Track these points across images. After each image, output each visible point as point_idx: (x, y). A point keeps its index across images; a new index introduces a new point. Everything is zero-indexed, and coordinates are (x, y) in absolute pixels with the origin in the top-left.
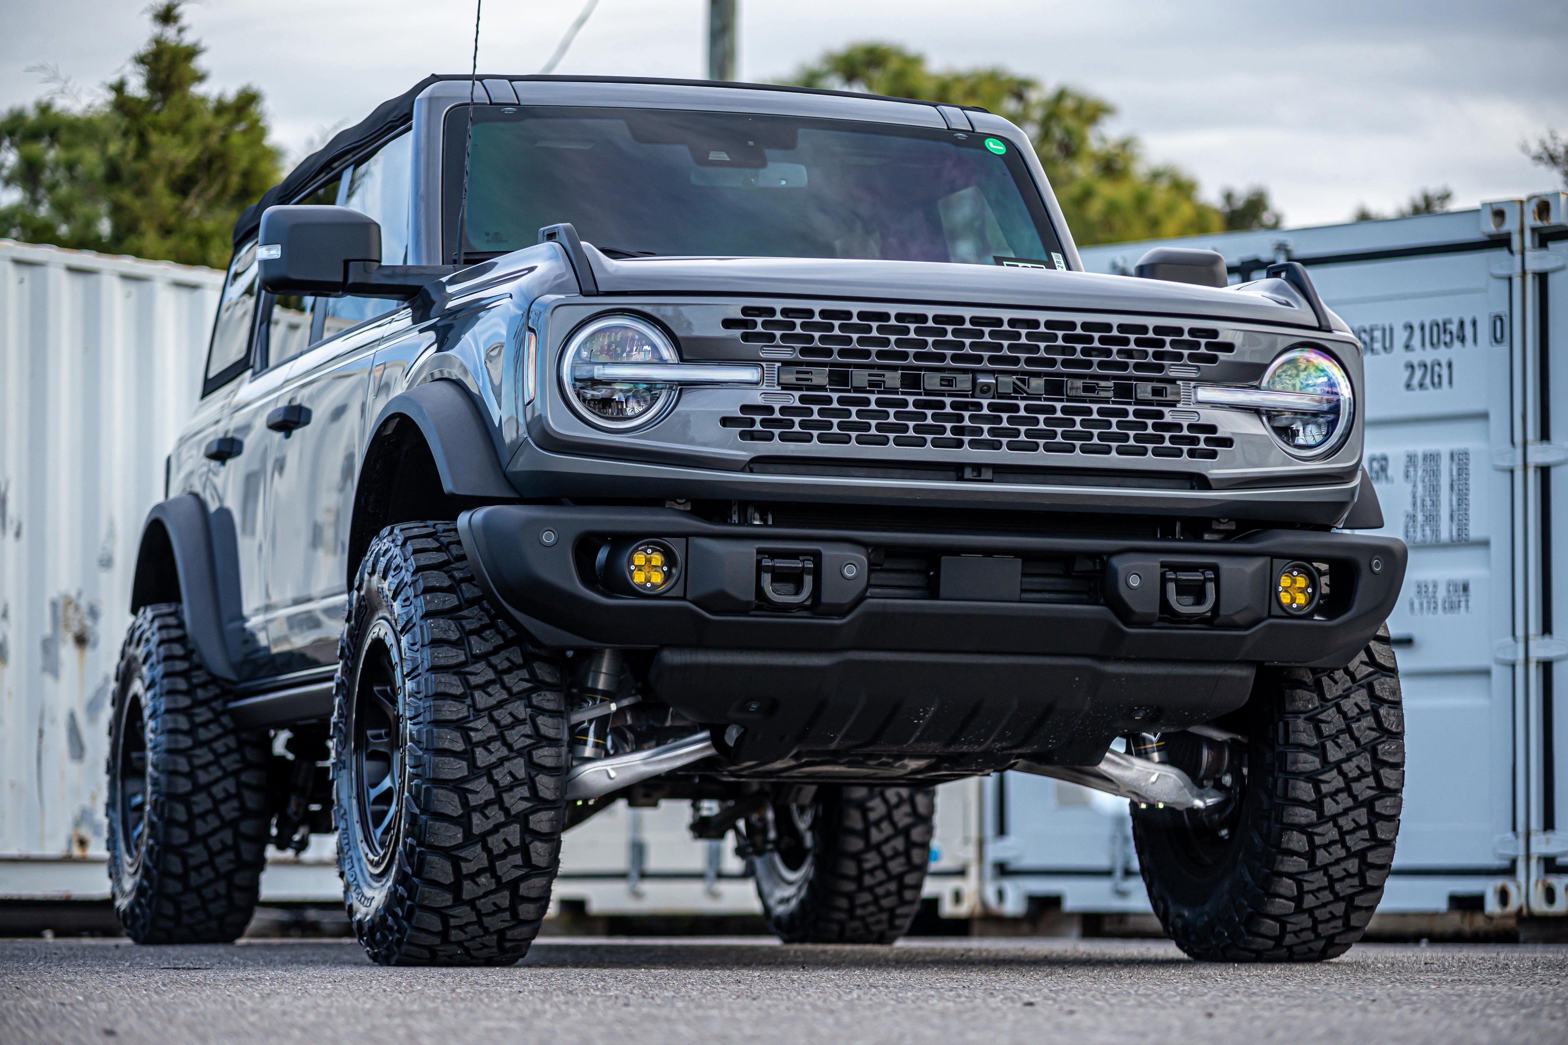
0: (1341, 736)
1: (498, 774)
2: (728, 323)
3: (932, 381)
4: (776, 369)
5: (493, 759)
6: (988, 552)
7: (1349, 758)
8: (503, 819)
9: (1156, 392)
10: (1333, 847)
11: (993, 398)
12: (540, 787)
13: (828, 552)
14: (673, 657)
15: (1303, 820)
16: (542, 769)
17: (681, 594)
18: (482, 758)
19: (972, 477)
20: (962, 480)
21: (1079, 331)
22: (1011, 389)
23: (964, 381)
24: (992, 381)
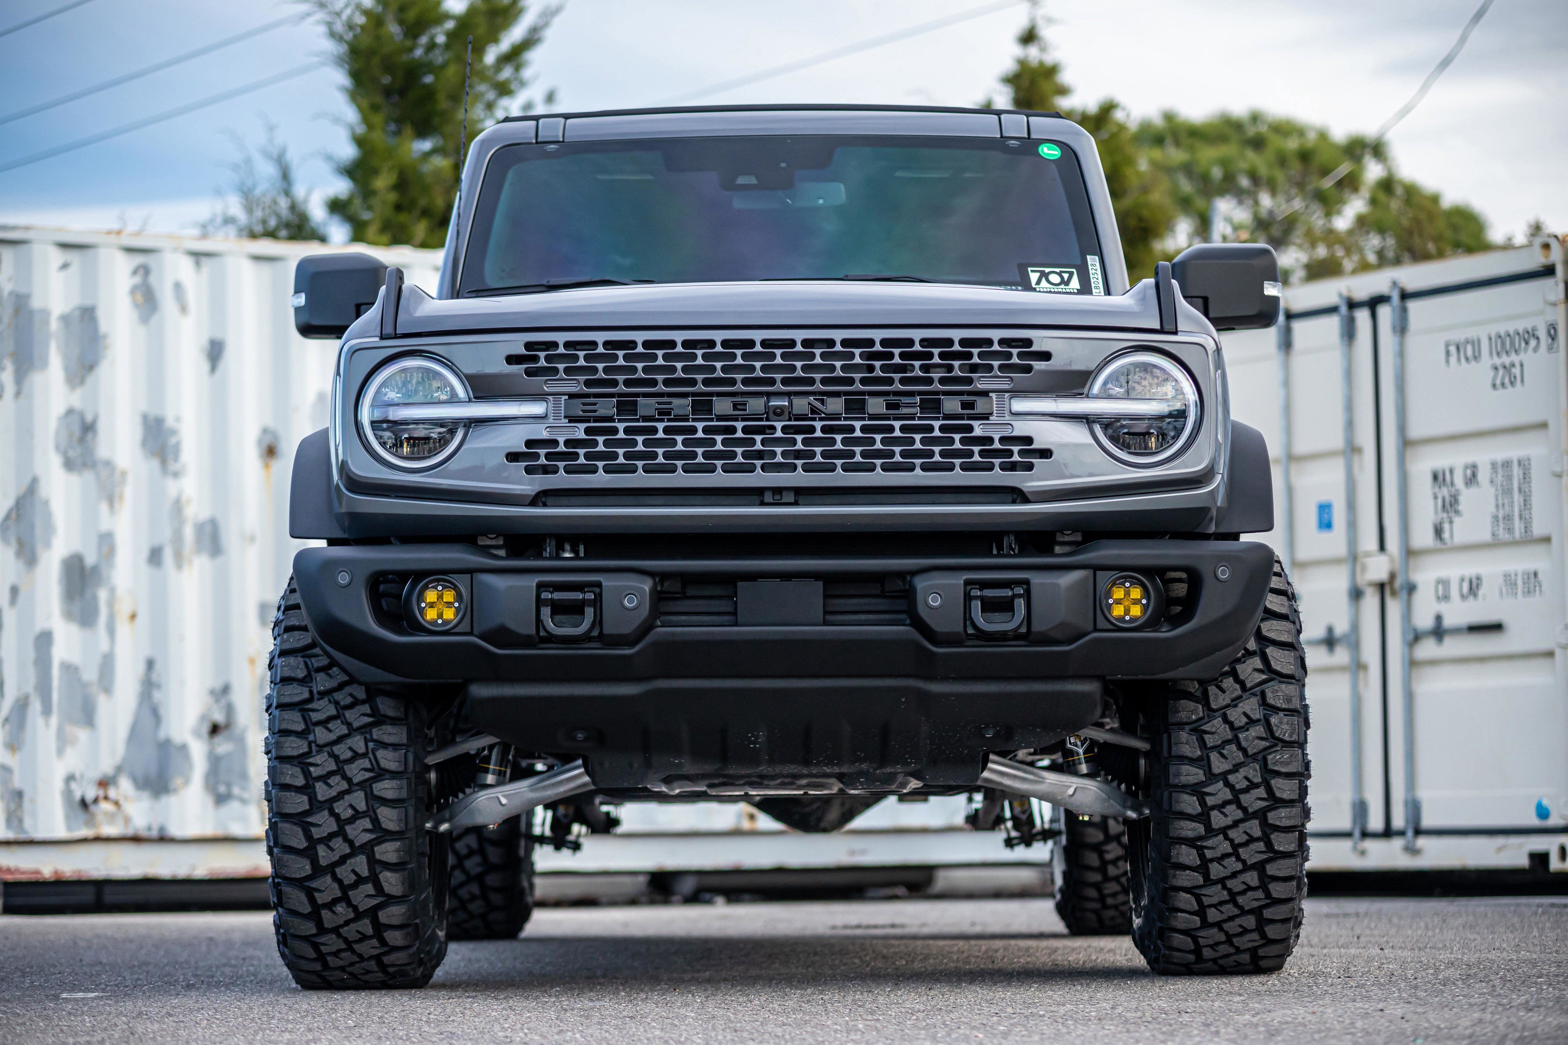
0: (1227, 747)
1: (339, 807)
2: (512, 359)
3: (723, 406)
4: (563, 402)
5: (333, 793)
6: (786, 576)
7: (1236, 768)
8: (348, 851)
9: (965, 405)
10: (1227, 860)
11: (790, 420)
12: (382, 820)
13: (608, 582)
14: (480, 691)
15: (1190, 834)
16: (385, 802)
17: (468, 630)
18: (322, 792)
19: (772, 501)
20: (763, 504)
21: (878, 347)
22: (806, 410)
23: (756, 405)
24: (787, 404)
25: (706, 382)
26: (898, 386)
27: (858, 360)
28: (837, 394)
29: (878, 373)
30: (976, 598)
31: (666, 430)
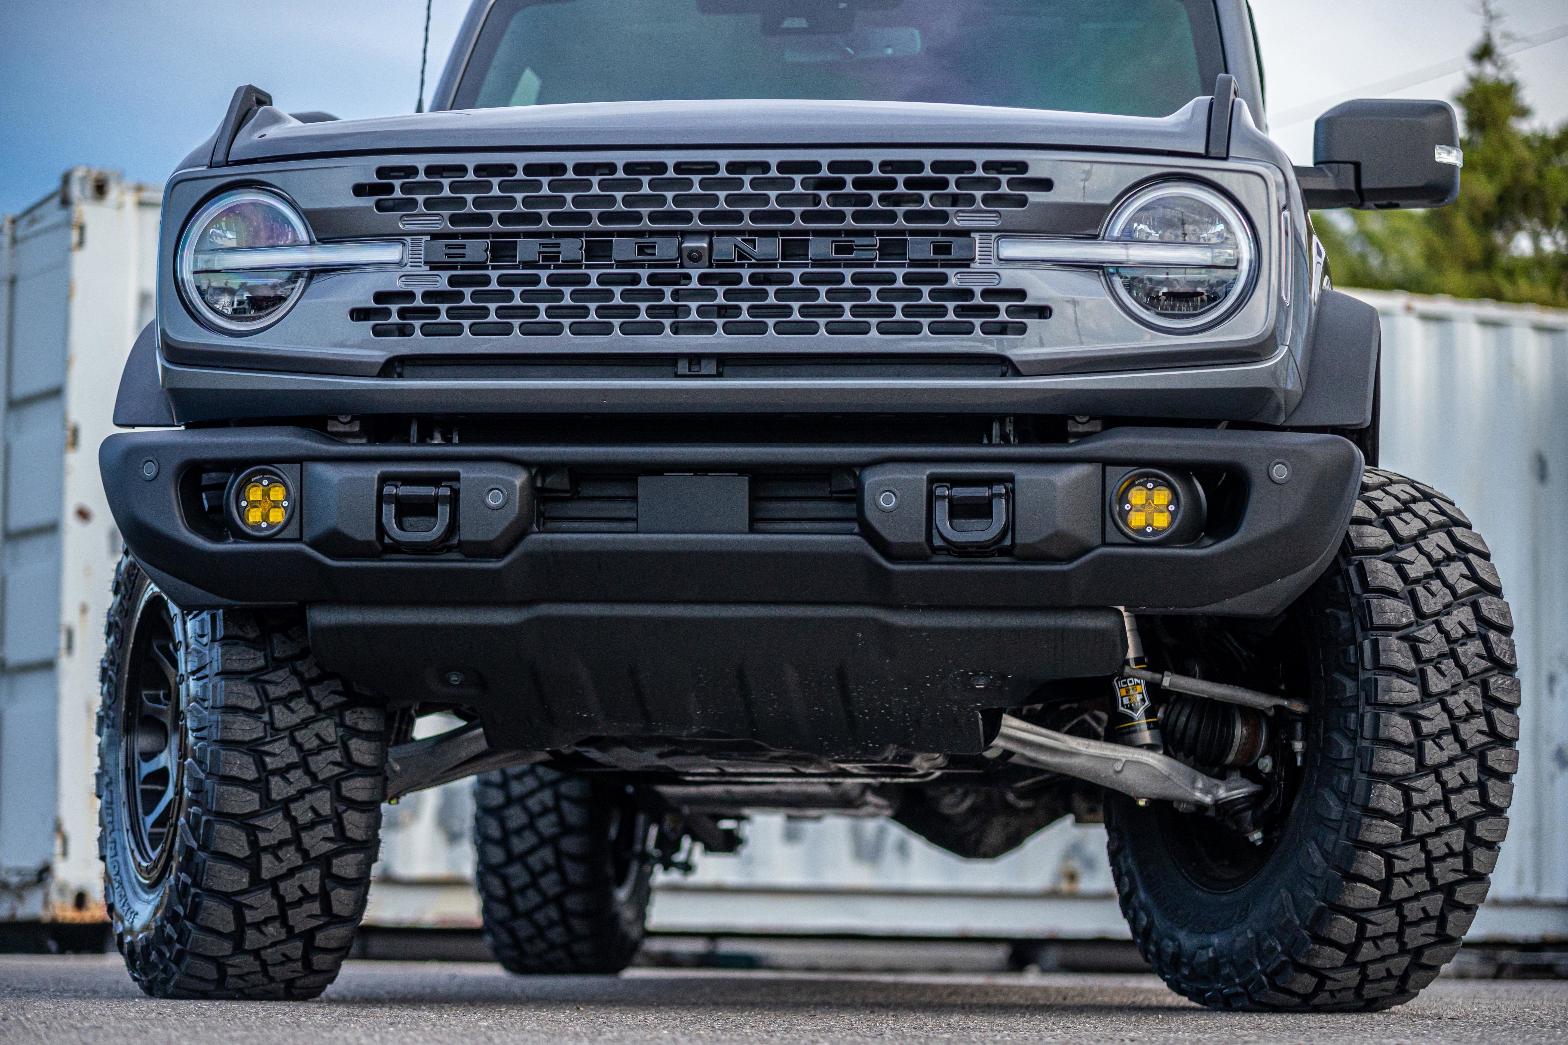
1: (296, 809)
2: (360, 190)
3: (624, 249)
4: (423, 244)
5: (292, 791)
6: (700, 469)
8: (300, 863)
9: (939, 248)
11: (710, 266)
13: (468, 473)
16: (351, 803)
18: (279, 789)
19: (687, 372)
20: (677, 376)
21: (825, 173)
22: (733, 255)
23: (666, 248)
24: (705, 245)
25: (603, 218)
26: (850, 223)
27: (798, 189)
28: (772, 233)
29: (825, 206)
30: (943, 497)
31: (551, 280)
